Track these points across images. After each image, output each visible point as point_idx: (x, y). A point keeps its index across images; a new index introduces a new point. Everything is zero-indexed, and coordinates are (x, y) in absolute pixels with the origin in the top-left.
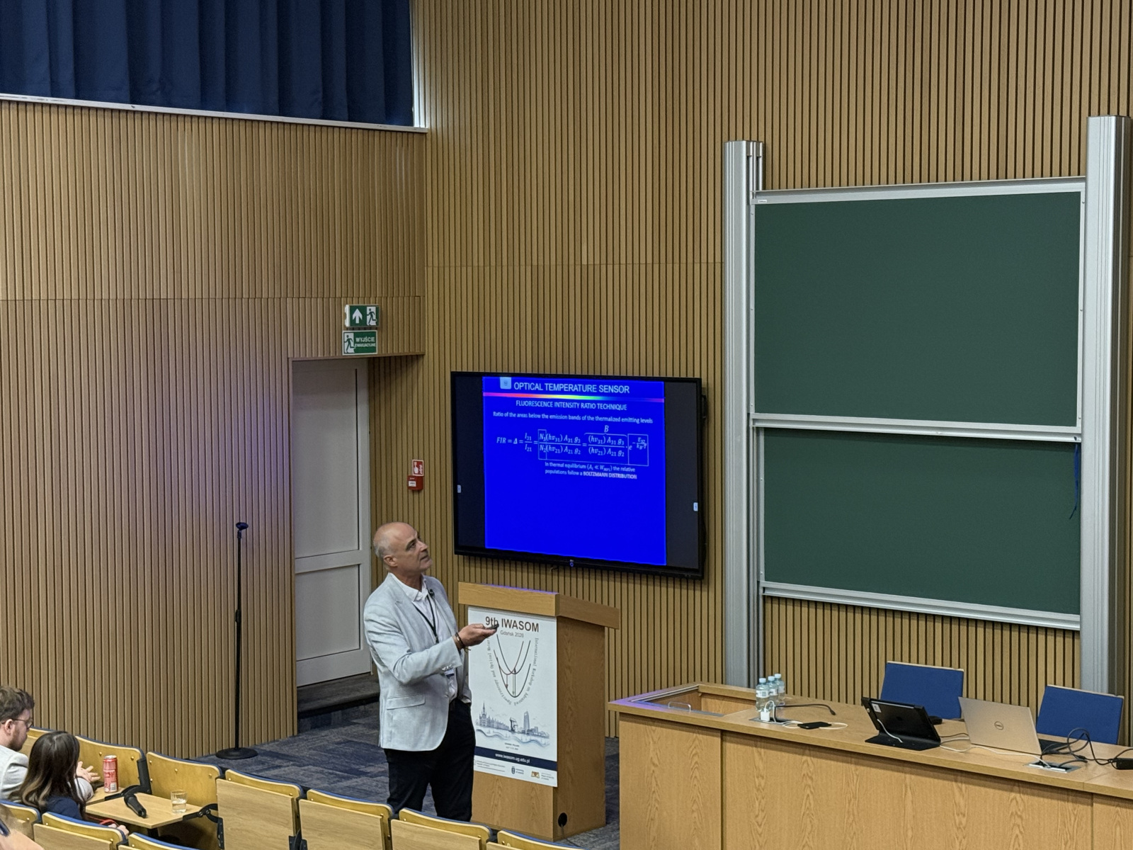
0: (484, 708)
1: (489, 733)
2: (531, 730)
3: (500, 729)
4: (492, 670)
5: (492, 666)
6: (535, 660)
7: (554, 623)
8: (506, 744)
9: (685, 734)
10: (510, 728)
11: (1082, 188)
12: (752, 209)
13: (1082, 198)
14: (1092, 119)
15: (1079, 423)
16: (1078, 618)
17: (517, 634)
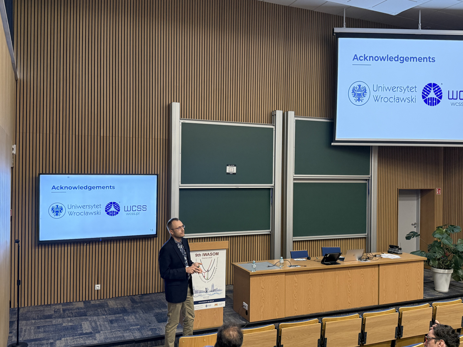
1: (196, 295)
2: (215, 290)
3: (201, 293)
6: (217, 265)
7: (225, 251)
8: (204, 297)
10: (205, 291)
11: (274, 127)
12: (181, 124)
13: (274, 129)
14: (277, 111)
15: (273, 183)
16: (270, 230)
17: (210, 258)
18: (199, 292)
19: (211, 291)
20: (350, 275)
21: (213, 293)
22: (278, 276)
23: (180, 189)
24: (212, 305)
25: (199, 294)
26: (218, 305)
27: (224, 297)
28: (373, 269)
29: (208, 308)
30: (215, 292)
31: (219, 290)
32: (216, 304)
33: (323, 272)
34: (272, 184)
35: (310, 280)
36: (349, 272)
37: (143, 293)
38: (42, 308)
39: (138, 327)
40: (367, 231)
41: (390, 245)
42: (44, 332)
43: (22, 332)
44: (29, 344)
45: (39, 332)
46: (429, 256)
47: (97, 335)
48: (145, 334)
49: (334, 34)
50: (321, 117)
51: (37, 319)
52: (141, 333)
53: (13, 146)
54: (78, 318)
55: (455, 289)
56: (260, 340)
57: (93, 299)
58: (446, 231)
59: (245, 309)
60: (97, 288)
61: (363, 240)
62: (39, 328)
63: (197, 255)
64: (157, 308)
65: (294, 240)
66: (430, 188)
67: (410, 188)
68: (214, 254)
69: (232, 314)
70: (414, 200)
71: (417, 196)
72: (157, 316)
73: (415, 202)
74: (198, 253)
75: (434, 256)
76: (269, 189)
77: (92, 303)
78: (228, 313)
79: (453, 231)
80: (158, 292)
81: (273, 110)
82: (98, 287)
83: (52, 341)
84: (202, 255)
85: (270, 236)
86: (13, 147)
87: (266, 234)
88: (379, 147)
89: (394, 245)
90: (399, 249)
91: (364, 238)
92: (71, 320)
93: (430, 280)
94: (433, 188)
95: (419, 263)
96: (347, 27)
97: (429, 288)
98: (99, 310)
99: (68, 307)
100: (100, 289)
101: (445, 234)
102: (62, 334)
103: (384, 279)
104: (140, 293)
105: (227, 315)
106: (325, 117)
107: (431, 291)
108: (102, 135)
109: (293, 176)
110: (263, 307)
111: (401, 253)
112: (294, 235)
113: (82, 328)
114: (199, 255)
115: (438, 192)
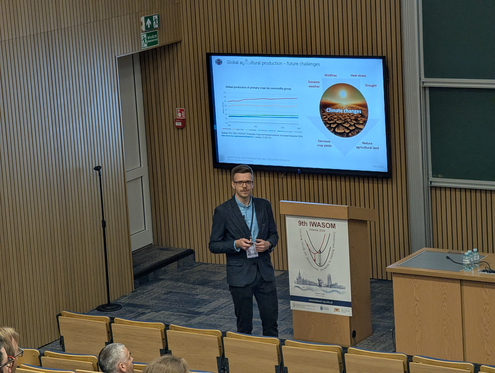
0: (299, 274)
1: (304, 288)
2: (333, 285)
3: (312, 285)
4: (304, 251)
5: (304, 249)
6: (334, 245)
7: (346, 224)
8: (316, 293)
9: (437, 283)
10: (318, 284)
17: (320, 230)
19: (327, 286)
21: (331, 289)
22: (447, 284)
24: (331, 309)
25: (308, 286)
26: (341, 311)
27: (350, 300)
29: (323, 311)
30: (334, 289)
31: (340, 288)
44: (124, 308)
62: (169, 293)
63: (301, 223)
68: (328, 225)
74: (302, 220)
83: (148, 311)
84: (309, 224)
102: (174, 306)
113: (206, 305)
114: (304, 224)
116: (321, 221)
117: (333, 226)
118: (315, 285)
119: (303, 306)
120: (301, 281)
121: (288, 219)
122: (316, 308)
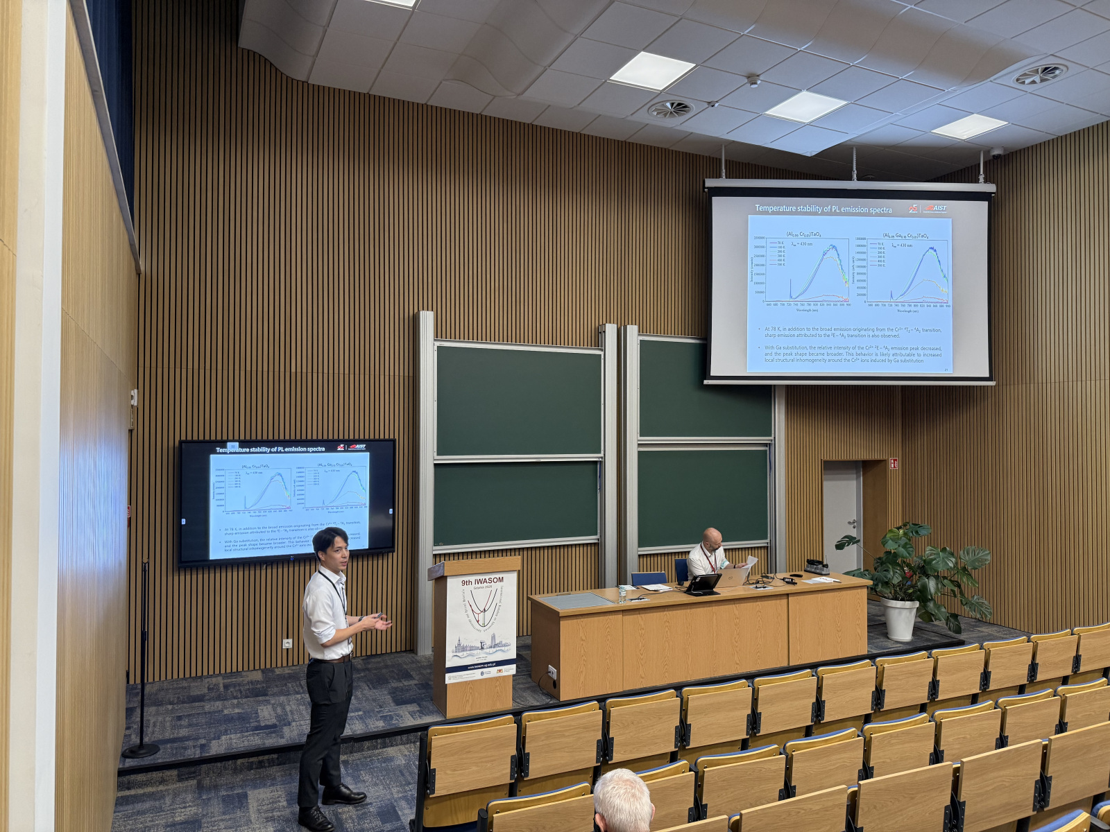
0: (458, 641)
1: (464, 655)
2: (497, 644)
3: (473, 650)
7: (514, 576)
8: (477, 658)
10: (480, 647)
11: (602, 353)
12: (436, 348)
13: (602, 357)
14: (607, 325)
15: (602, 452)
16: (598, 537)
17: (487, 587)
18: (468, 649)
19: (491, 647)
20: (737, 612)
21: (494, 650)
22: (610, 617)
23: (435, 465)
24: (493, 672)
25: (468, 652)
26: (504, 671)
27: (514, 656)
28: (778, 601)
29: (485, 676)
30: (499, 648)
31: (505, 645)
32: (500, 671)
33: (690, 608)
34: (600, 453)
35: (667, 624)
36: (735, 608)
37: (369, 653)
38: (185, 684)
39: (360, 713)
40: (769, 535)
41: (808, 560)
42: (190, 725)
43: (149, 727)
44: (161, 747)
45: (181, 725)
46: (876, 579)
47: (286, 729)
48: (372, 726)
49: (706, 190)
50: (685, 335)
51: (177, 703)
52: (366, 724)
53: (132, 391)
54: (252, 699)
55: (924, 636)
56: (572, 729)
57: (279, 665)
58: (905, 534)
59: (551, 678)
60: (287, 645)
61: (763, 551)
62: (179, 718)
63: (464, 583)
64: (394, 679)
65: (640, 553)
66: (879, 459)
67: (843, 458)
68: (495, 580)
69: (528, 688)
70: (853, 479)
71: (858, 473)
72: (394, 693)
73: (855, 482)
74: (466, 579)
75: (886, 577)
76: (596, 462)
77: (278, 672)
78: (521, 686)
79: (917, 532)
80: (396, 652)
81: (601, 323)
82: (288, 643)
83: (203, 741)
84: (473, 582)
85: (598, 547)
86: (132, 394)
87: (591, 544)
88: (787, 386)
89: (818, 559)
90: (824, 566)
91: (764, 547)
92: (239, 703)
93: (880, 620)
94: (884, 457)
95: (859, 590)
96: (728, 176)
97: (877, 635)
98: (290, 685)
99: (234, 680)
100: (291, 647)
101: (903, 538)
102: (222, 728)
103: (798, 620)
104: (364, 654)
105: (521, 689)
106: (692, 334)
107: (882, 640)
108: (293, 370)
109: (636, 441)
110: (584, 673)
111: (828, 573)
112: (640, 545)
113: (258, 717)
114: (468, 583)
115: (893, 465)
116: (487, 577)
117: (501, 580)
118: (477, 648)
119: (461, 676)
120: (460, 648)
121: (449, 581)
122: (476, 675)
